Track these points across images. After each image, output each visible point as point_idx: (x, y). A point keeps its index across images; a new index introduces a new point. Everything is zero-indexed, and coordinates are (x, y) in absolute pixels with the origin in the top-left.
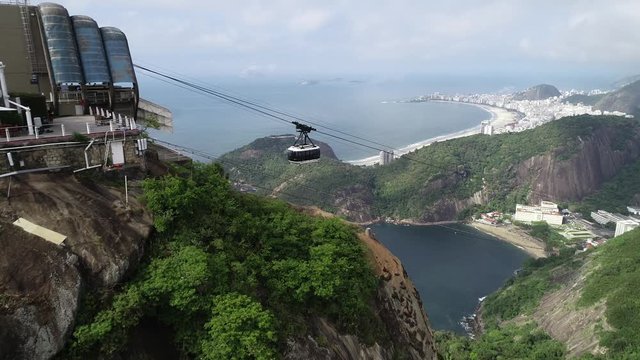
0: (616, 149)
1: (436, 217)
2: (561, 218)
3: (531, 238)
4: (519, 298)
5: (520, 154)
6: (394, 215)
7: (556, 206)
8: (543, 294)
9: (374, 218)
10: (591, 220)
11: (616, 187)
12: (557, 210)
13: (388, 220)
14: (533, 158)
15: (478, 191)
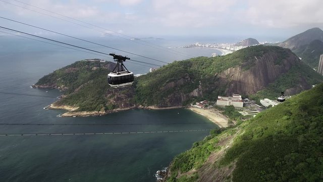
0: (277, 64)
1: (169, 104)
2: (242, 103)
3: (222, 115)
4: (195, 157)
5: (222, 67)
6: (144, 104)
7: (240, 96)
8: (210, 153)
9: (131, 105)
10: (260, 104)
11: (275, 85)
12: (241, 99)
13: (140, 106)
14: (229, 69)
15: (196, 88)
